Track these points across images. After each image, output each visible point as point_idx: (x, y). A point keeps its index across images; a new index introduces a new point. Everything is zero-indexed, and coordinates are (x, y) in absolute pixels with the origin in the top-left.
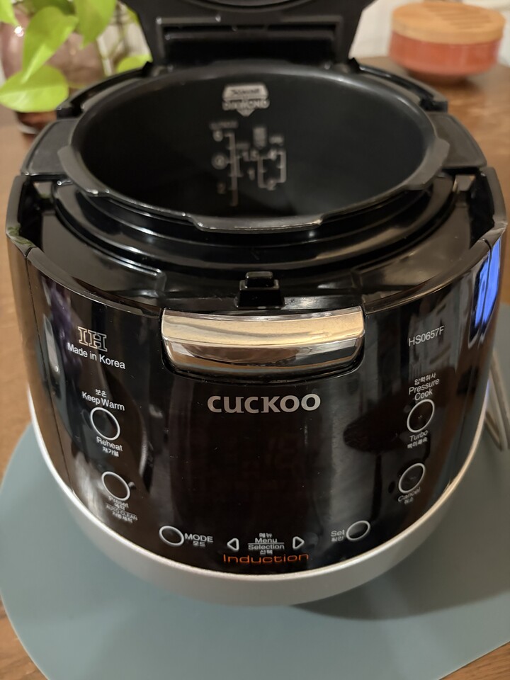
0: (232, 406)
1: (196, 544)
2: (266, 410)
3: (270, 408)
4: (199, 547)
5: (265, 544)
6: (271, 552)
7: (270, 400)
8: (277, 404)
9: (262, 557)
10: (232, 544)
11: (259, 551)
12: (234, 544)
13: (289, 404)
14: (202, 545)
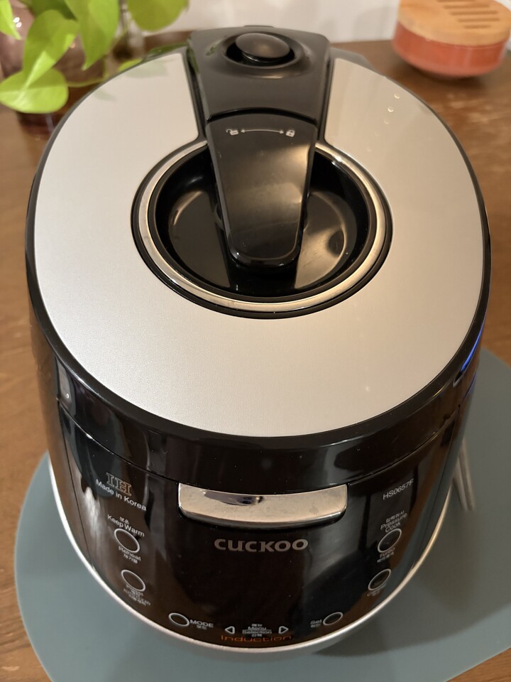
0: (235, 545)
1: (199, 627)
2: (263, 550)
3: (266, 549)
4: (201, 630)
5: (255, 630)
6: (261, 635)
7: (266, 544)
8: (273, 546)
9: (253, 638)
10: (229, 630)
11: (251, 635)
12: (231, 630)
13: (283, 546)
14: (204, 628)
